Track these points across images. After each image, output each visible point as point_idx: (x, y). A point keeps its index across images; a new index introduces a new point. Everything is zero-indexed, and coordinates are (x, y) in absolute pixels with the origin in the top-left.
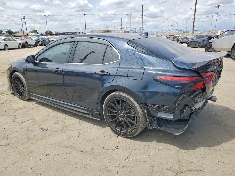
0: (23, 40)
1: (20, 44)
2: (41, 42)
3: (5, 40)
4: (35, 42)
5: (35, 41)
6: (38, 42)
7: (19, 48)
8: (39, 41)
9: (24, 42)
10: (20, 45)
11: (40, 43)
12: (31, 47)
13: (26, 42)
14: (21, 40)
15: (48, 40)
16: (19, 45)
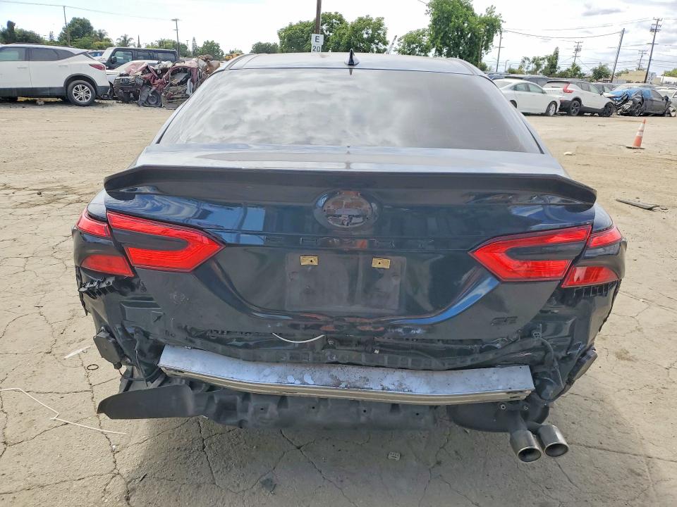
0: (570, 92)
1: (555, 103)
2: (631, 103)
3: (515, 88)
4: (610, 100)
5: (610, 98)
6: (623, 103)
7: (546, 114)
8: (626, 101)
9: (569, 98)
10: (553, 106)
11: (627, 106)
12: (592, 115)
13: (577, 99)
14: (565, 91)
15: (661, 100)
16: (550, 105)
